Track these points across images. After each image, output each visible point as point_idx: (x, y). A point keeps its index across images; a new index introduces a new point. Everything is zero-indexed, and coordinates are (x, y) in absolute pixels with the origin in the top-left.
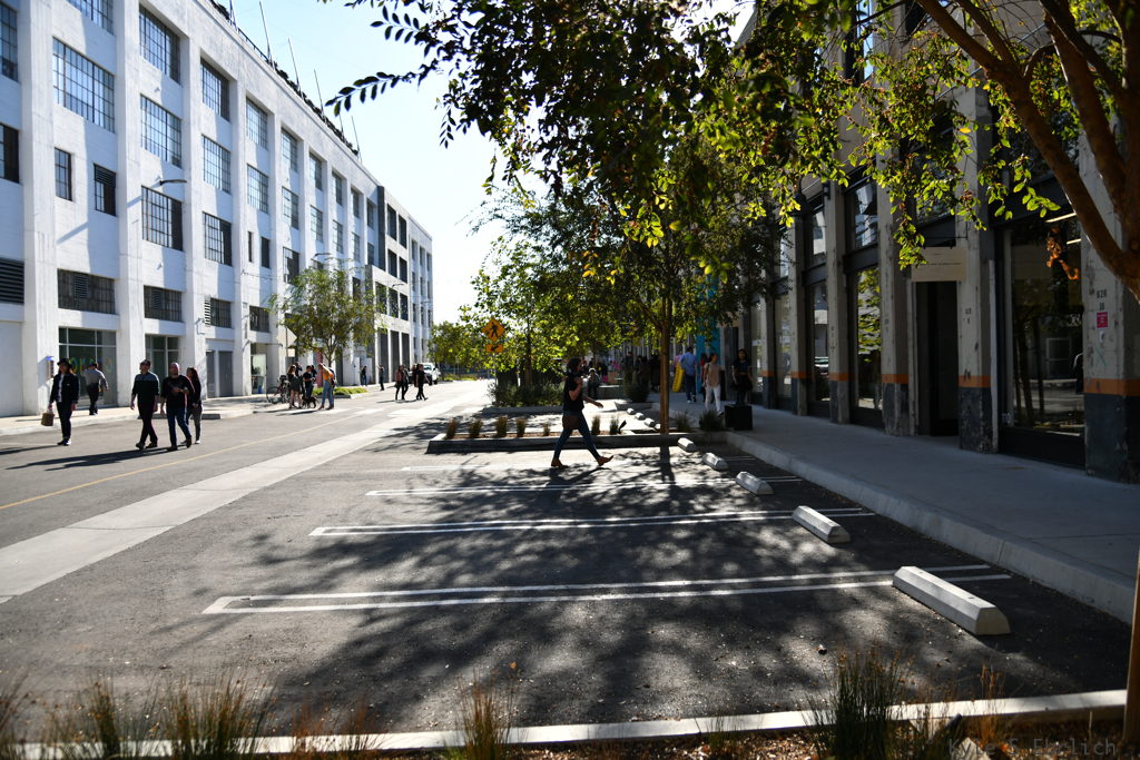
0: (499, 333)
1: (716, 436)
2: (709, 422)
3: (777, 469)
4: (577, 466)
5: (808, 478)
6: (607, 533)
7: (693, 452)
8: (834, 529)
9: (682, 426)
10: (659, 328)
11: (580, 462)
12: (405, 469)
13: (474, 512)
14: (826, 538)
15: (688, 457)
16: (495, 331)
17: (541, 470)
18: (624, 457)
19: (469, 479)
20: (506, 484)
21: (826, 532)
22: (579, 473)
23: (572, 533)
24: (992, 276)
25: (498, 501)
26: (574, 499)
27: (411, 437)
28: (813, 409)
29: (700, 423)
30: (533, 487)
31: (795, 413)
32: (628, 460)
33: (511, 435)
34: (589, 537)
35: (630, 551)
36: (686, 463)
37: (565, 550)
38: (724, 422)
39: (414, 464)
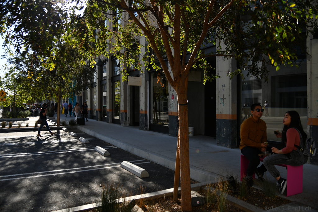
0: (4, 95)
1: (74, 127)
2: (72, 123)
3: (91, 136)
4: (29, 137)
5: (100, 138)
6: (38, 157)
7: (67, 132)
8: (106, 152)
9: (64, 124)
10: (57, 95)
11: (30, 135)
14: (103, 155)
15: (65, 133)
17: (17, 138)
18: (45, 133)
20: (4, 143)
21: (104, 153)
22: (30, 139)
23: (26, 157)
24: (148, 85)
26: (28, 147)
28: (102, 119)
29: (69, 123)
30: (14, 144)
31: (97, 120)
32: (46, 134)
33: (7, 127)
34: (32, 158)
35: (45, 162)
36: (65, 135)
37: (24, 163)
38: (76, 123)
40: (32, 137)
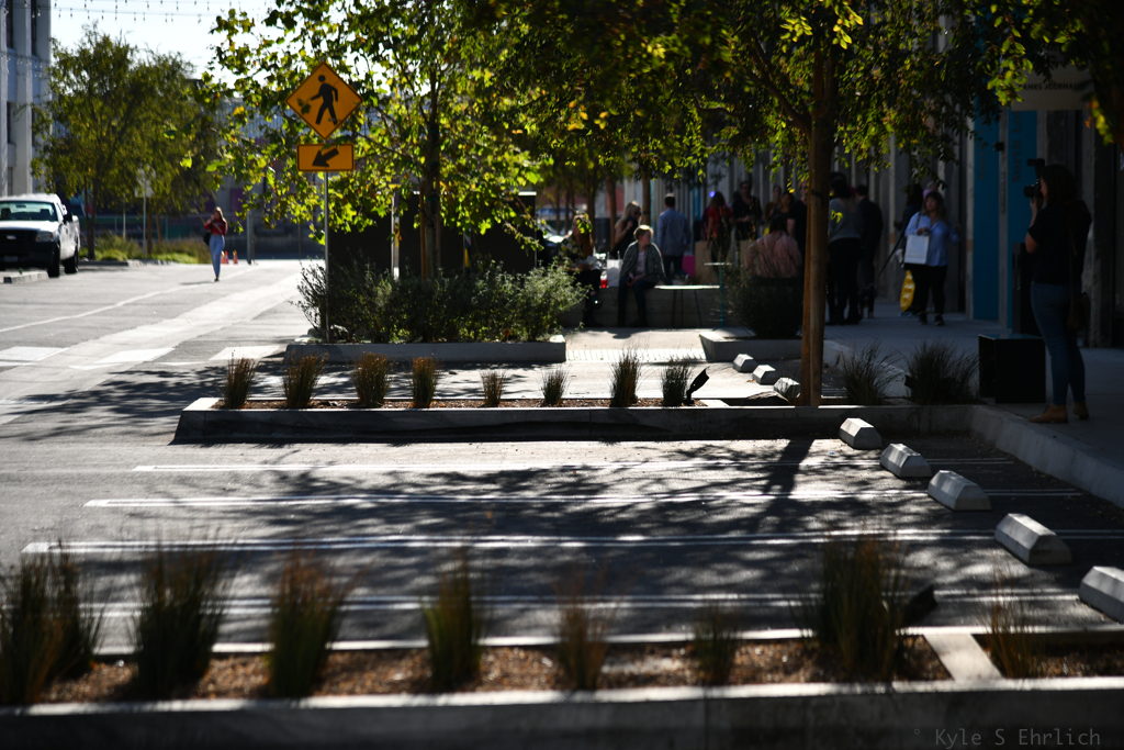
0: (341, 109)
4: (564, 470)
8: (1042, 539)
9: (861, 389)
11: (577, 463)
12: (140, 469)
13: (344, 527)
14: (1026, 557)
16: (328, 105)
17: (479, 474)
18: (691, 455)
19: (305, 485)
20: (399, 493)
21: (1027, 544)
22: (572, 480)
23: (550, 551)
25: (389, 514)
26: (557, 515)
27: (100, 414)
30: (463, 498)
33: (396, 402)
34: (584, 556)
37: (536, 569)
38: (973, 382)
39: (157, 460)
40: (586, 474)
